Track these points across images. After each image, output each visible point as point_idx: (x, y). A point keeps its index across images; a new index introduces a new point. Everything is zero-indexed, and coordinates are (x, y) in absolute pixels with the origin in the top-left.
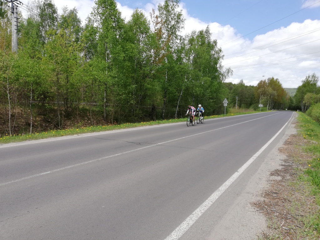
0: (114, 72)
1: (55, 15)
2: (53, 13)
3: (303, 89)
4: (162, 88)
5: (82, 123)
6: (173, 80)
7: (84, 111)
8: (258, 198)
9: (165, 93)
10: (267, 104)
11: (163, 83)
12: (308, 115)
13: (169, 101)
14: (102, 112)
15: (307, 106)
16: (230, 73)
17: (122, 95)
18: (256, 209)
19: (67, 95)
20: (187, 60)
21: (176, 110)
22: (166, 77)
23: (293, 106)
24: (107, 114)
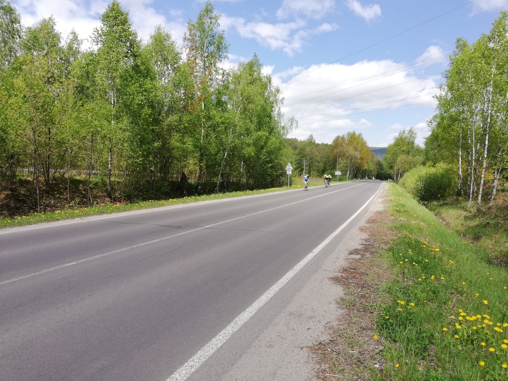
0: (125, 122)
2: (12, 22)
3: (395, 149)
4: (195, 146)
5: (75, 201)
6: (213, 135)
7: (75, 183)
8: (336, 274)
9: (202, 155)
10: (347, 171)
11: (198, 140)
12: (401, 187)
13: (208, 167)
14: (104, 184)
15: (401, 174)
16: (294, 125)
17: (138, 158)
18: (334, 282)
19: (49, 159)
20: (233, 105)
21: (218, 180)
22: (203, 131)
23: (382, 174)
24: (112, 188)
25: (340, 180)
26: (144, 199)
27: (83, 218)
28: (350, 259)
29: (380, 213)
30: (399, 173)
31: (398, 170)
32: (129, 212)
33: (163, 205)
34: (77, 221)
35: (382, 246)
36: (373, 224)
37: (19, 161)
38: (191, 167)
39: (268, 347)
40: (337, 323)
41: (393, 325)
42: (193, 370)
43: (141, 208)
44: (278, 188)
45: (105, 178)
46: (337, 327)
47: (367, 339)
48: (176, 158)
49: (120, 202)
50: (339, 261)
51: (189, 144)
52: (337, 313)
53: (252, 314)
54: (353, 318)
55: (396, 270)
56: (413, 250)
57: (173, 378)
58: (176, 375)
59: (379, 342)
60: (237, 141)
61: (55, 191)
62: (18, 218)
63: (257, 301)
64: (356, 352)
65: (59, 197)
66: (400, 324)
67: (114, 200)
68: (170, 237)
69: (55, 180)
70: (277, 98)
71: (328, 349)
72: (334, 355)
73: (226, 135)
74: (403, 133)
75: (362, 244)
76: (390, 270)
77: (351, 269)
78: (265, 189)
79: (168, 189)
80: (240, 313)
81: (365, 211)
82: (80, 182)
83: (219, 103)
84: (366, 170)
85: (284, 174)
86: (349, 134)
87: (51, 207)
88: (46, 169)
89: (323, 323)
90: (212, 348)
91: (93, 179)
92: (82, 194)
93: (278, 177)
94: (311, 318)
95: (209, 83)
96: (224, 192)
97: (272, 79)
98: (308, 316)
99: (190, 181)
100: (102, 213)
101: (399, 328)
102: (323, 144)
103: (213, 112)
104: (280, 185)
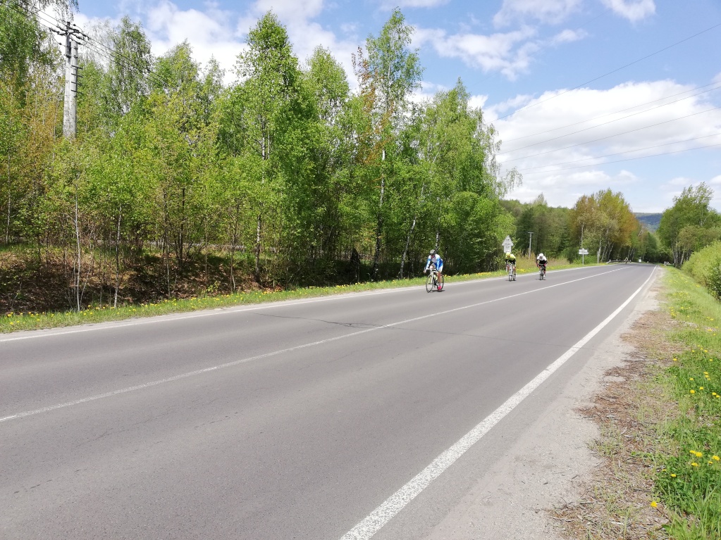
1: (145, 57)
2: (141, 52)
3: (676, 216)
4: (373, 213)
5: (214, 286)
6: (396, 197)
7: (215, 261)
8: (585, 404)
9: (380, 224)
10: (598, 249)
11: (377, 203)
12: (687, 274)
13: (388, 241)
14: (251, 263)
15: (685, 254)
16: (516, 180)
17: (295, 228)
18: (583, 416)
19: (182, 229)
20: (426, 154)
21: (402, 259)
22: (382, 191)
23: (654, 253)
24: (261, 269)
25: (586, 262)
26: (302, 285)
27: (225, 308)
28: (607, 382)
29: (653, 313)
30: (682, 253)
31: (681, 248)
32: (283, 302)
33: (328, 293)
34: (217, 312)
35: (659, 364)
36: (642, 331)
37: (145, 233)
38: (365, 242)
39: (485, 505)
40: (591, 477)
41: (683, 487)
42: (378, 527)
43: (299, 296)
44: (490, 273)
45: (252, 256)
46: (591, 484)
47: (639, 506)
48: (346, 230)
49: (271, 288)
50: (589, 384)
51: (363, 209)
52: (589, 463)
53: (460, 455)
54: (615, 472)
55: (685, 402)
56: (712, 372)
57: (350, 535)
58: (354, 532)
59: (659, 511)
60: (430, 204)
61: (189, 271)
62: (145, 307)
63: (466, 436)
64: (623, 524)
65: (194, 280)
66: (695, 487)
67: (264, 285)
68: (338, 338)
69: (190, 257)
70: (491, 141)
71: (579, 516)
72: (588, 526)
73: (415, 196)
74: (689, 190)
75: (625, 361)
76: (673, 403)
77: (610, 397)
78: (470, 273)
79: (335, 272)
80: (441, 452)
81: (629, 310)
82: (220, 260)
83: (408, 152)
84: (628, 247)
85: (500, 252)
86: (601, 193)
87: (185, 292)
88: (179, 242)
89: (570, 477)
90: (403, 499)
91: (238, 257)
92: (222, 276)
93: (490, 256)
94: (549, 467)
95: (393, 124)
96: (411, 278)
97: (483, 115)
98: (545, 463)
99: (363, 261)
100: (248, 302)
101: (694, 492)
102: (559, 208)
103: (398, 164)
104: (494, 268)
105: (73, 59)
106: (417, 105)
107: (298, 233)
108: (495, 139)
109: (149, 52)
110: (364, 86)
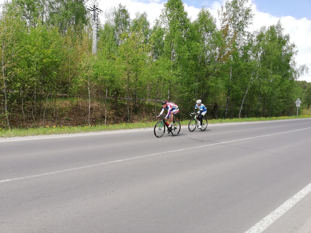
0: (178, 70)
1: (128, 20)
2: (126, 18)
7: (150, 107)
9: (229, 91)
11: (227, 81)
13: (233, 99)
16: (305, 70)
17: (185, 93)
21: (240, 109)
22: (231, 75)
73: (247, 77)
85: (294, 106)
88: (134, 98)
95: (237, 43)
99: (220, 108)
105: (96, 20)
106: (250, 33)
107: (186, 95)
108: (294, 50)
109: (129, 18)
110: (223, 25)
